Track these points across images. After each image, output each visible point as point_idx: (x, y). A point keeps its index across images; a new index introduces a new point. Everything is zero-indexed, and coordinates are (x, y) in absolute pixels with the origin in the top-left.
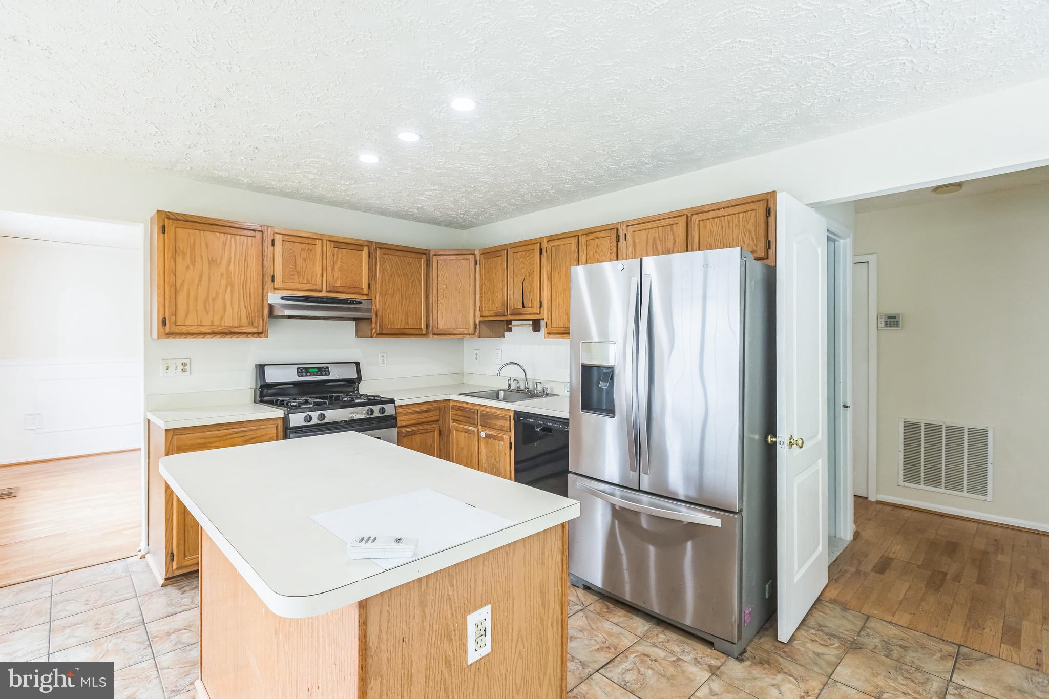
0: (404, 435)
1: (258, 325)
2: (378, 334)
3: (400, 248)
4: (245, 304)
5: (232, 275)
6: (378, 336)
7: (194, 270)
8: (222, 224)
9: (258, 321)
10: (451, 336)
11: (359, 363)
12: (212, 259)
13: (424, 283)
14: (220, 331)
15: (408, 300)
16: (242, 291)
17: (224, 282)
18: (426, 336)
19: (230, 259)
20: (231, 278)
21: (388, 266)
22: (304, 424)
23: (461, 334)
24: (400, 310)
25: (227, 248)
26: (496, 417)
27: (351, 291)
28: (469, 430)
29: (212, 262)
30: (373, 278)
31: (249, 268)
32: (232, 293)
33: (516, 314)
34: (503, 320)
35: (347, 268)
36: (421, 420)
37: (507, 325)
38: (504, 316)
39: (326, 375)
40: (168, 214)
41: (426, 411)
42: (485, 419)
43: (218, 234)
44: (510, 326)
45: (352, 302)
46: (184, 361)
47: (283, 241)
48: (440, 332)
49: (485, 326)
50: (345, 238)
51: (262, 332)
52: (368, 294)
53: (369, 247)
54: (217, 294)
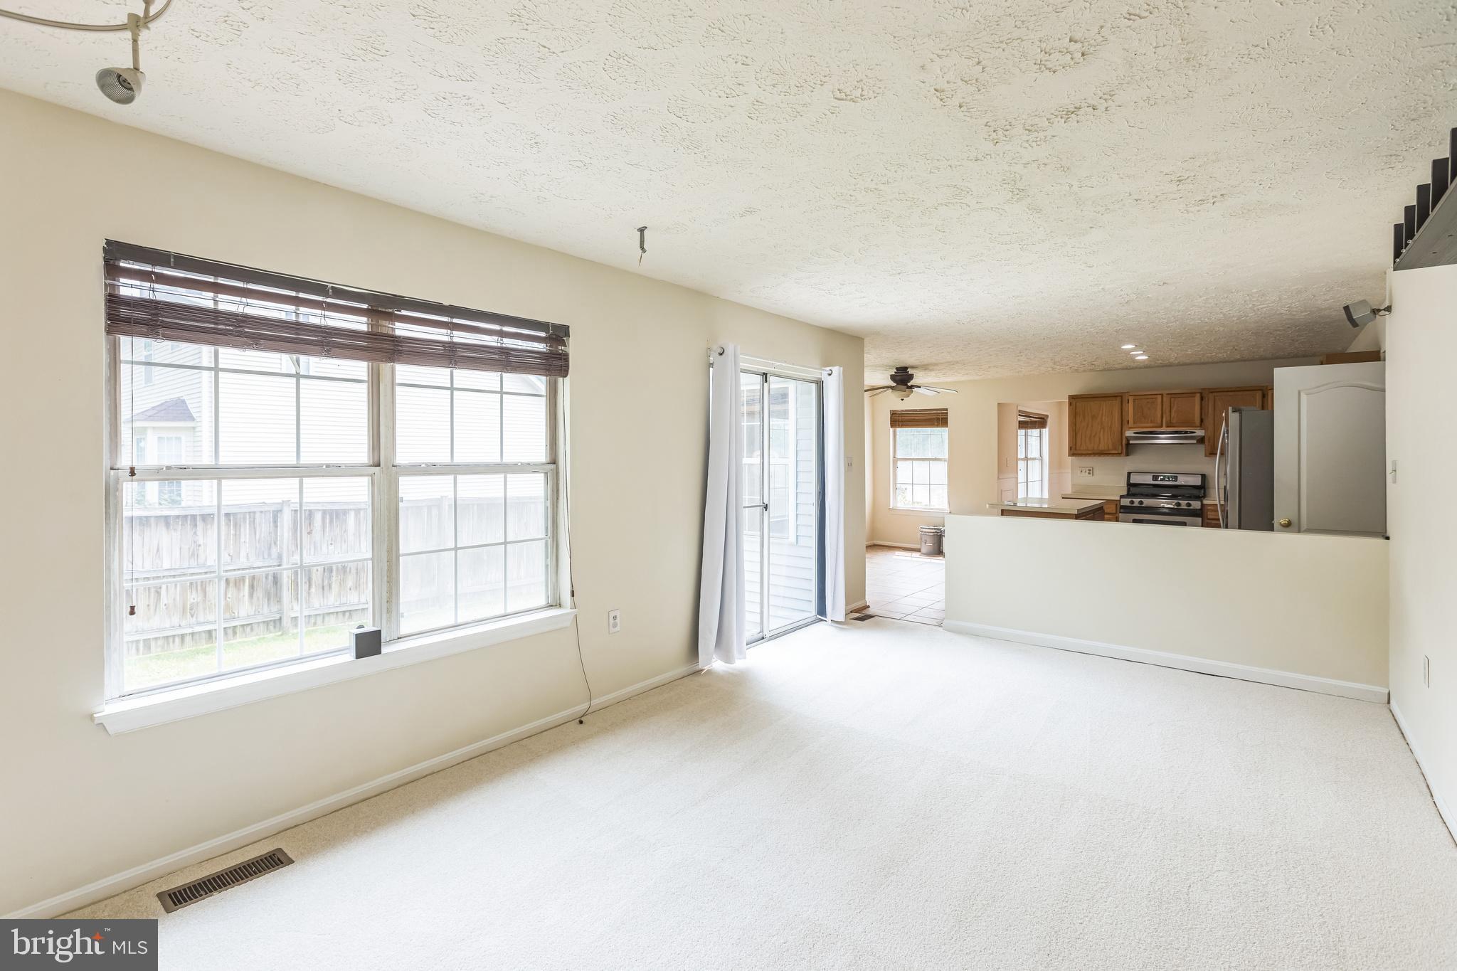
1: (1118, 449)
3: (1233, 389)
4: (1111, 437)
7: (1084, 422)
11: (1204, 474)
12: (1093, 415)
14: (1097, 452)
16: (1109, 430)
17: (1099, 427)
19: (1103, 413)
20: (1104, 424)
22: (1130, 505)
25: (1101, 408)
27: (1186, 425)
30: (1206, 414)
31: (1113, 417)
32: (1104, 432)
35: (1183, 410)
39: (1176, 481)
40: (1074, 395)
43: (1096, 402)
45: (1187, 432)
46: (1090, 468)
47: (1134, 398)
51: (1122, 453)
52: (1202, 424)
53: (1201, 393)
54: (1096, 433)
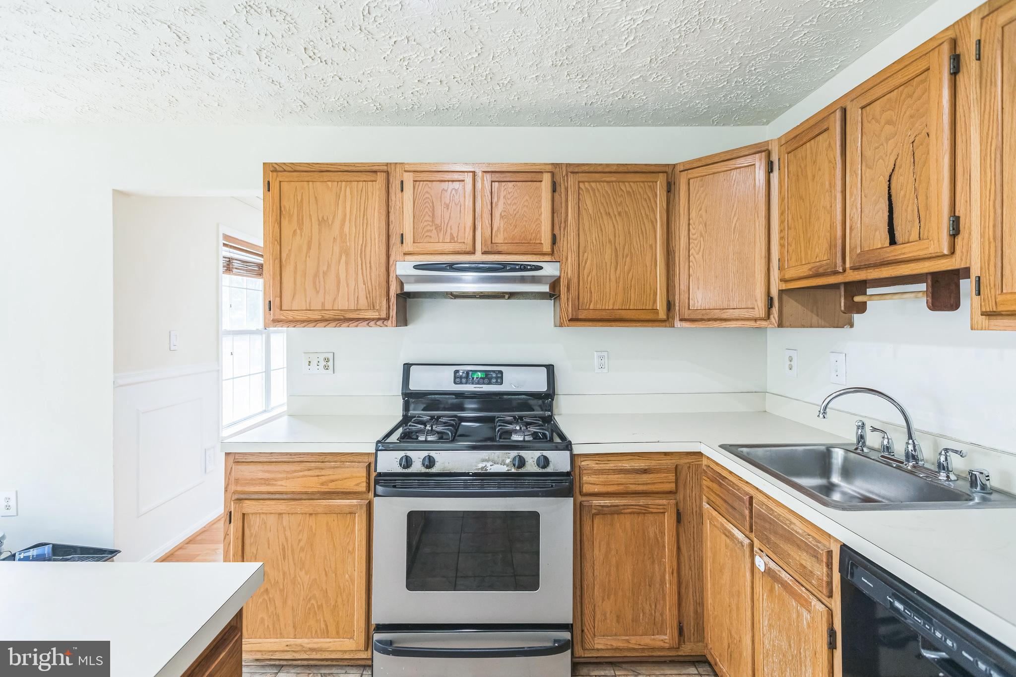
0: (594, 511)
1: (380, 307)
2: (571, 320)
3: (614, 169)
4: (363, 279)
5: (348, 238)
6: (572, 323)
7: (301, 236)
8: (336, 170)
9: (381, 303)
10: (716, 324)
11: (553, 366)
12: (323, 218)
13: (662, 225)
14: (332, 316)
15: (628, 259)
16: (359, 259)
17: (337, 249)
18: (667, 324)
19: (345, 215)
20: (346, 243)
21: (588, 202)
22: (400, 470)
23: (737, 320)
24: (613, 277)
25: (340, 202)
26: (790, 538)
27: (523, 248)
28: (733, 535)
29: (322, 222)
30: (563, 225)
31: (369, 227)
32: (347, 263)
33: (868, 267)
34: (835, 286)
35: (515, 212)
36: (633, 488)
37: (849, 296)
38: (836, 273)
39: (497, 383)
40: (275, 166)
41: (645, 471)
42: (765, 529)
43: (329, 183)
44: (858, 299)
45: (524, 268)
46: (327, 355)
47: (415, 181)
48: (692, 317)
49: (796, 301)
50: (513, 164)
51: (387, 318)
52: (553, 253)
53: (553, 174)
54: (329, 266)
